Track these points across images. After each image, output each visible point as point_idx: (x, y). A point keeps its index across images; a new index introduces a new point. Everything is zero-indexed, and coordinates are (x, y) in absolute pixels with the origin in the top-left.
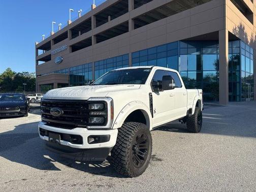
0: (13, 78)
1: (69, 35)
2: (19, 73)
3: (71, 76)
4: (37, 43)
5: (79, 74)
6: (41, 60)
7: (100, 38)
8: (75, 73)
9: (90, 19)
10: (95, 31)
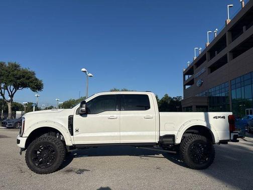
0: (169, 102)
1: (208, 57)
2: (174, 98)
3: (210, 97)
4: (184, 70)
5: (217, 95)
6: (188, 84)
7: (236, 52)
8: (213, 95)
9: (225, 35)
10: (231, 46)
